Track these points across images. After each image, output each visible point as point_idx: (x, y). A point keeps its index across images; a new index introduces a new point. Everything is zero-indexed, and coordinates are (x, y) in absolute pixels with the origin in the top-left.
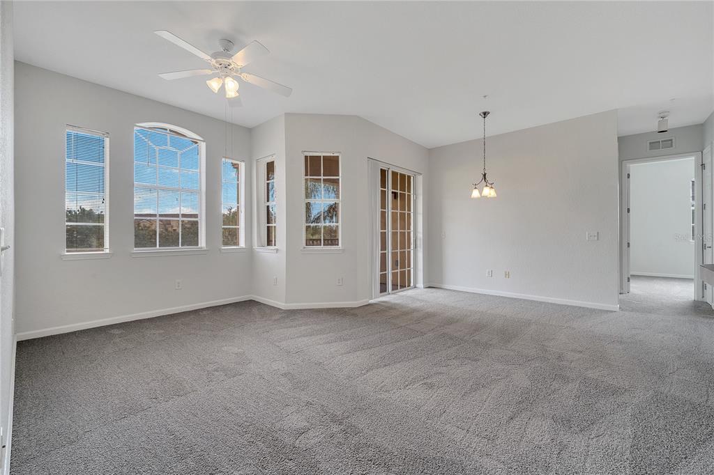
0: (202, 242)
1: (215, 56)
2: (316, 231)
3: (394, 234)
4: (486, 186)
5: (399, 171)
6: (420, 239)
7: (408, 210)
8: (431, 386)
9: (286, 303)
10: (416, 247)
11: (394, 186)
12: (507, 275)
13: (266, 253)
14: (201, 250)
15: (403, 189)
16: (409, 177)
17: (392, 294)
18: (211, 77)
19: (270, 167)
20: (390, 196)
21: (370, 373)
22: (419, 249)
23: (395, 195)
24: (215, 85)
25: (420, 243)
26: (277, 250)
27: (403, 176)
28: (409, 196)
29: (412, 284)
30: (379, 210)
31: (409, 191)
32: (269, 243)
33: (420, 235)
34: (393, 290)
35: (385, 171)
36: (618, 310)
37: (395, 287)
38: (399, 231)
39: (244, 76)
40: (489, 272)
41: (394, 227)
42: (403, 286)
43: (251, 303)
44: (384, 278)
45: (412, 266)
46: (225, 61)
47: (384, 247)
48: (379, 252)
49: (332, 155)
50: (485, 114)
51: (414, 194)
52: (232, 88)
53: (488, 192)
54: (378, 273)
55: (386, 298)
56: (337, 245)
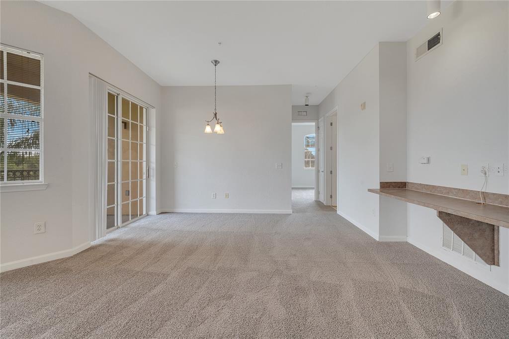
3: (125, 165)
4: (217, 123)
5: (131, 100)
6: (153, 169)
7: (140, 141)
10: (148, 176)
11: (125, 114)
12: (227, 196)
15: (135, 118)
16: (141, 108)
17: (123, 227)
20: (120, 124)
22: (152, 178)
23: (125, 125)
25: (153, 173)
27: (135, 106)
28: (141, 127)
29: (144, 213)
30: (105, 137)
31: (141, 122)
33: (153, 165)
34: (123, 222)
35: (114, 96)
36: (291, 213)
37: (126, 219)
38: (130, 161)
40: (214, 195)
41: (124, 157)
42: (134, 215)
45: (144, 195)
47: (111, 178)
48: (105, 183)
49: (24, 54)
50: (216, 62)
51: (147, 125)
54: (104, 208)
55: (114, 235)
56: (39, 179)
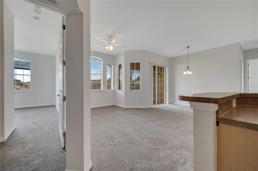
0: (102, 88)
1: (107, 41)
2: (133, 85)
3: (158, 86)
4: (188, 70)
5: (160, 66)
7: (163, 79)
8: (164, 127)
9: (125, 106)
10: (166, 90)
11: (158, 71)
13: (119, 92)
14: (102, 91)
15: (161, 71)
16: (163, 68)
18: (106, 46)
19: (120, 66)
20: (157, 74)
21: (147, 123)
24: (107, 48)
25: (167, 89)
26: (122, 91)
27: (161, 68)
28: (163, 74)
29: (164, 103)
30: (152, 78)
31: (163, 72)
32: (119, 89)
33: (167, 87)
34: (157, 104)
35: (155, 66)
37: (158, 103)
38: (160, 85)
39: (114, 45)
41: (158, 84)
42: (161, 103)
43: (115, 106)
44: (154, 100)
45: (164, 96)
46: (110, 42)
48: (153, 92)
49: (138, 62)
50: (188, 47)
51: (165, 73)
52: (111, 48)
53: (189, 72)
54: (153, 98)
55: (155, 106)
56: (140, 89)
